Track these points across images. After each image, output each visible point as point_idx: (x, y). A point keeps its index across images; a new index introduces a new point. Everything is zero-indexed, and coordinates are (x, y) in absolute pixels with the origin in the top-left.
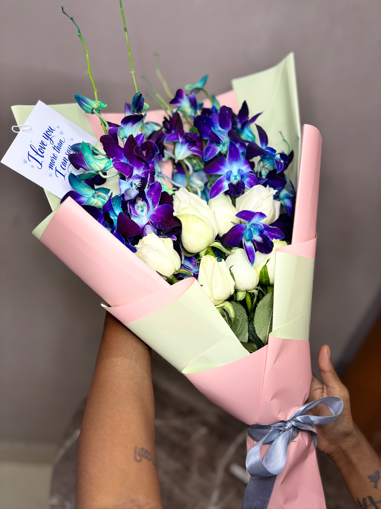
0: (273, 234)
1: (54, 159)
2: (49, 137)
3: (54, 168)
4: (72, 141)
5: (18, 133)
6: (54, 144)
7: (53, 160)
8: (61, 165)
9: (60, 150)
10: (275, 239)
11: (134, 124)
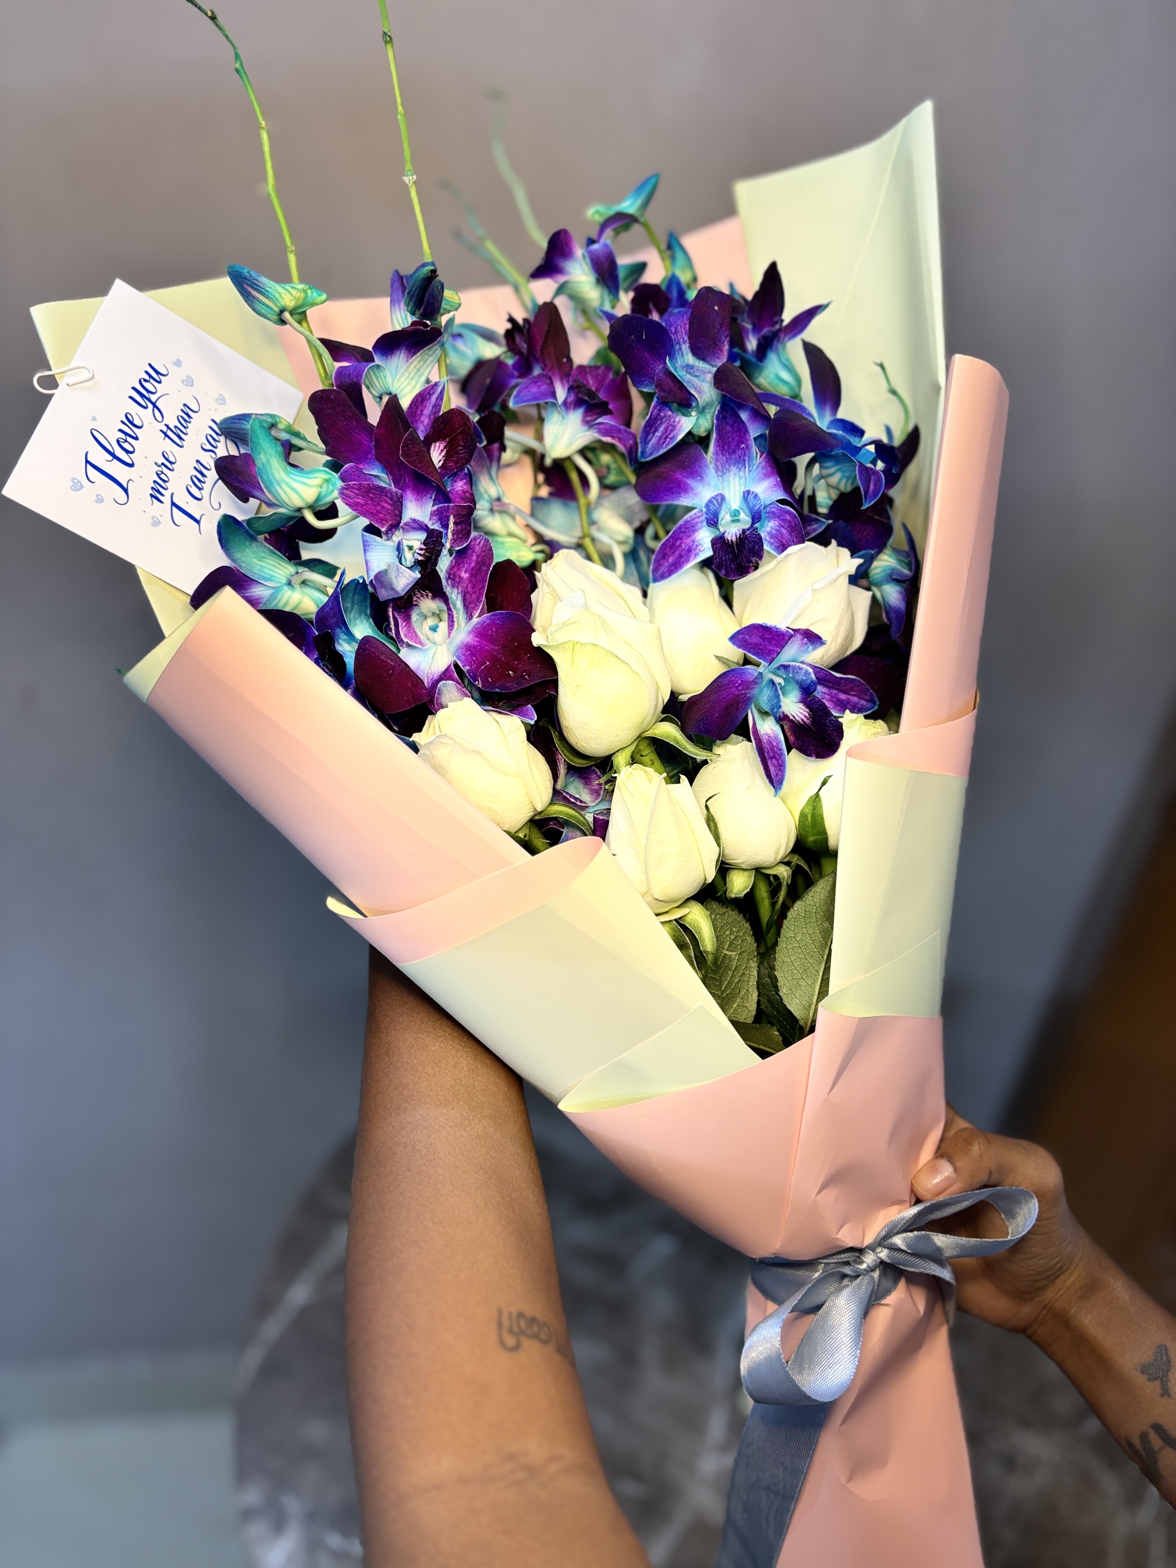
0: (843, 696)
1: (165, 470)
2: (149, 400)
3: (166, 499)
4: (221, 404)
5: (52, 395)
6: (164, 422)
7: (162, 473)
8: (189, 487)
9: (183, 440)
10: (852, 711)
11: (415, 353)
